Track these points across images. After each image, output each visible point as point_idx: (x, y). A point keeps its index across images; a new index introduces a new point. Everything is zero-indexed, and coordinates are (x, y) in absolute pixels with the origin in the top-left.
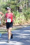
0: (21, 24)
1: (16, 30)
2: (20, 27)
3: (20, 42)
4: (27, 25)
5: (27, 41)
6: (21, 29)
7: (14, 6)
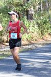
0: (33, 42)
1: (23, 52)
2: (30, 46)
3: (30, 74)
4: (43, 44)
5: (43, 73)
6: (32, 51)
7: (18, 8)
